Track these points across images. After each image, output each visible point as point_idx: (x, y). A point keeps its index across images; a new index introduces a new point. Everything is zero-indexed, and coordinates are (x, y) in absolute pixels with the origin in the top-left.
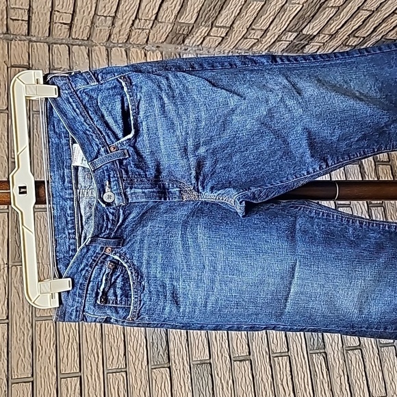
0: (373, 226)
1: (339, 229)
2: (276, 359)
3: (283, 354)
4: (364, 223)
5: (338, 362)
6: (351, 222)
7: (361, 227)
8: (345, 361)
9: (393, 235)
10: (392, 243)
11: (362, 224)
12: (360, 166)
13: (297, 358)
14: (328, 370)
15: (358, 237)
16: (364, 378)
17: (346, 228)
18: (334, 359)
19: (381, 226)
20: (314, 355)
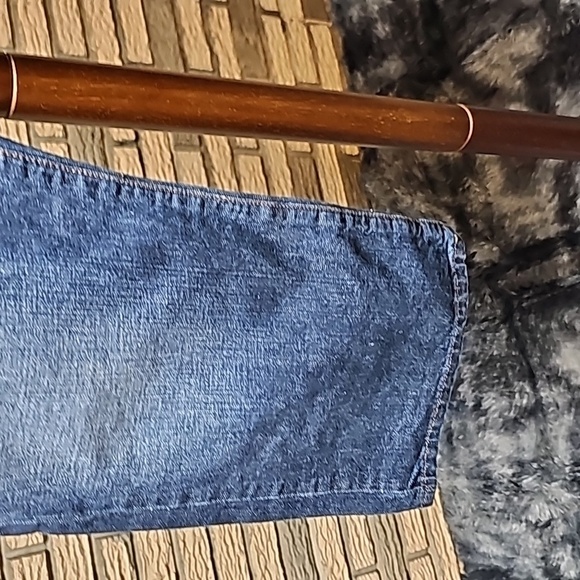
0: (131, 193)
1: (17, 201)
2: (15, 563)
3: (34, 550)
4: (103, 185)
5: (156, 549)
6: (57, 179)
7: (93, 195)
8: (171, 545)
9: (194, 226)
10: (190, 248)
11: (96, 186)
12: (203, 155)
13: (65, 554)
14: (135, 567)
15: (81, 226)
16: (211, 571)
17: (41, 197)
18: (149, 544)
19: (158, 196)
20: (104, 542)
